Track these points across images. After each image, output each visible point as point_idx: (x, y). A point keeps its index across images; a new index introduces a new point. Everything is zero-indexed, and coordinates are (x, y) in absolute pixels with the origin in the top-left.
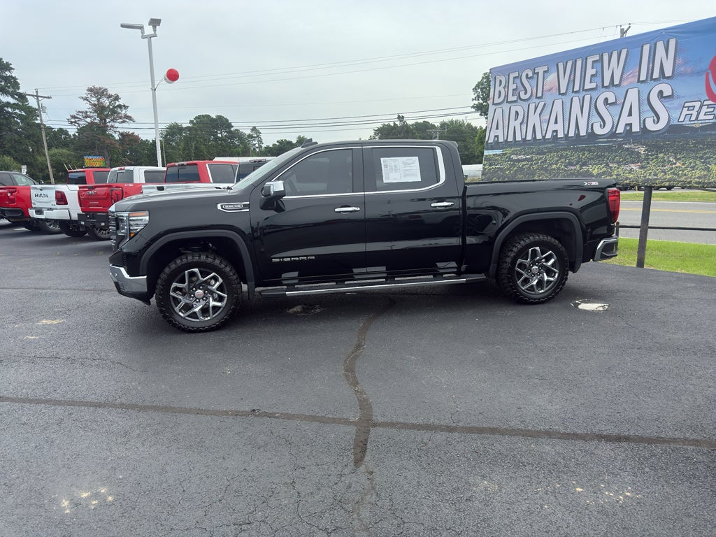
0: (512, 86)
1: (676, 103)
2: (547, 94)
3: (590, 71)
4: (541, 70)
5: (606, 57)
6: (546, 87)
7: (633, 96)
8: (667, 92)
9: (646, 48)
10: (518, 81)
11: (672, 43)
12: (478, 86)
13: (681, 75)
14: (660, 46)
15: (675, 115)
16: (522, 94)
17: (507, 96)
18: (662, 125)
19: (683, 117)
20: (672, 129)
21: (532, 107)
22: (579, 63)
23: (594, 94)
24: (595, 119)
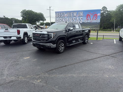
0: (59, 15)
1: (83, 20)
2: (65, 17)
3: (72, 14)
4: (64, 13)
5: (74, 13)
6: (65, 16)
7: (78, 18)
8: (82, 18)
9: (79, 12)
10: (60, 14)
11: (82, 12)
12: (21, 12)
13: (84, 16)
14: (81, 12)
15: (83, 21)
16: (61, 16)
17: (58, 16)
18: (82, 22)
19: (84, 21)
20: (83, 23)
21: (63, 18)
22: (70, 13)
23: (73, 17)
24: (73, 21)
